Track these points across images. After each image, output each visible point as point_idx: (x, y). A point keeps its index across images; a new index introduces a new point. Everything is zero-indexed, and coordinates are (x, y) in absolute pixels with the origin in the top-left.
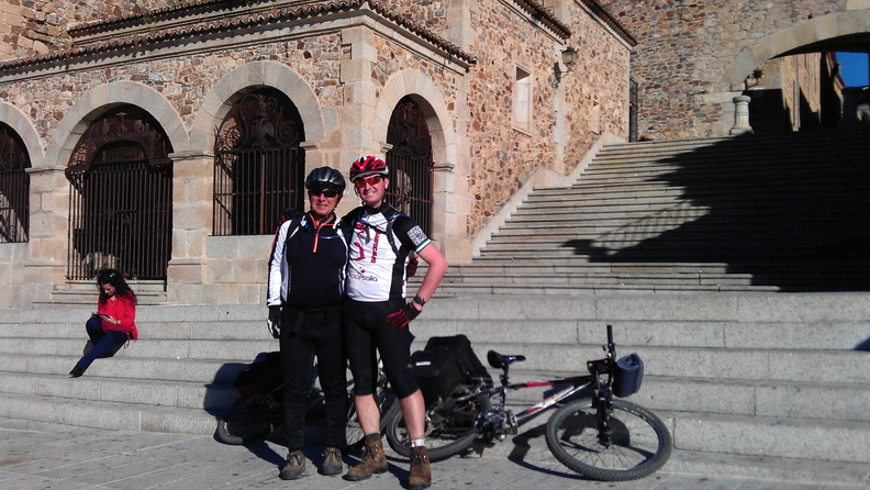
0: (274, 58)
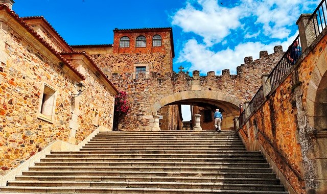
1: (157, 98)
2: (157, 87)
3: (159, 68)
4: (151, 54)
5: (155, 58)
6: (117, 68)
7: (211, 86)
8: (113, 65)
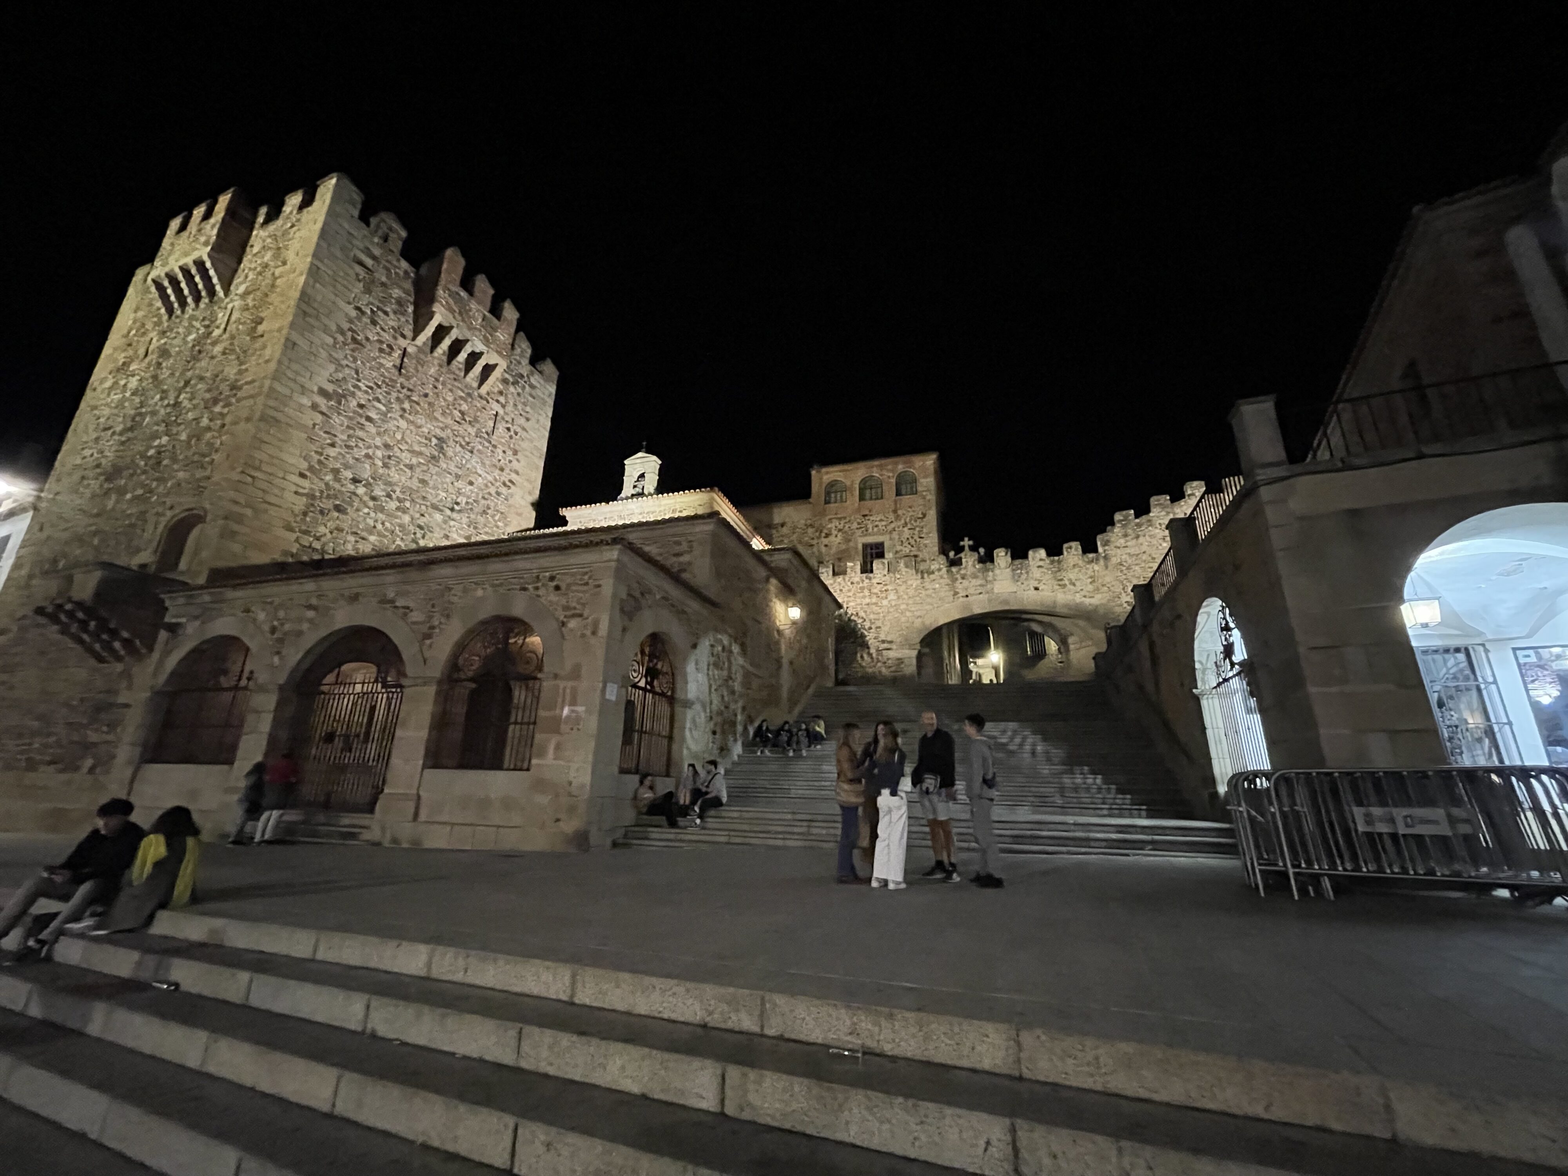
0: (525, 589)
1: (918, 614)
2: (916, 589)
3: (913, 542)
4: (895, 511)
5: (903, 521)
6: (823, 549)
7: (1040, 581)
8: (814, 542)
